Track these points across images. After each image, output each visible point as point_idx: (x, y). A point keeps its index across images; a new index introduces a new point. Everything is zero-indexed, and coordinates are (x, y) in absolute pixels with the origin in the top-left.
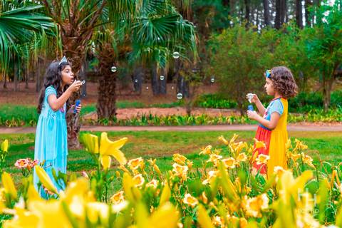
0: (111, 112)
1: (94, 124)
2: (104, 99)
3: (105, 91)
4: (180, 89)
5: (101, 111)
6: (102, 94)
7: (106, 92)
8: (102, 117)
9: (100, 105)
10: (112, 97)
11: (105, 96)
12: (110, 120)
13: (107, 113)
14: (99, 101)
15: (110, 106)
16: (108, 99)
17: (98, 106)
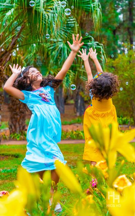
0: (21, 128)
1: (8, 139)
2: (15, 116)
3: (16, 109)
4: (77, 108)
5: (13, 127)
6: (14, 112)
7: (17, 111)
8: (14, 133)
9: (12, 123)
10: (23, 115)
11: (17, 114)
12: (21, 135)
13: (18, 129)
14: (11, 118)
15: (20, 123)
16: (19, 117)
17: (10, 123)
